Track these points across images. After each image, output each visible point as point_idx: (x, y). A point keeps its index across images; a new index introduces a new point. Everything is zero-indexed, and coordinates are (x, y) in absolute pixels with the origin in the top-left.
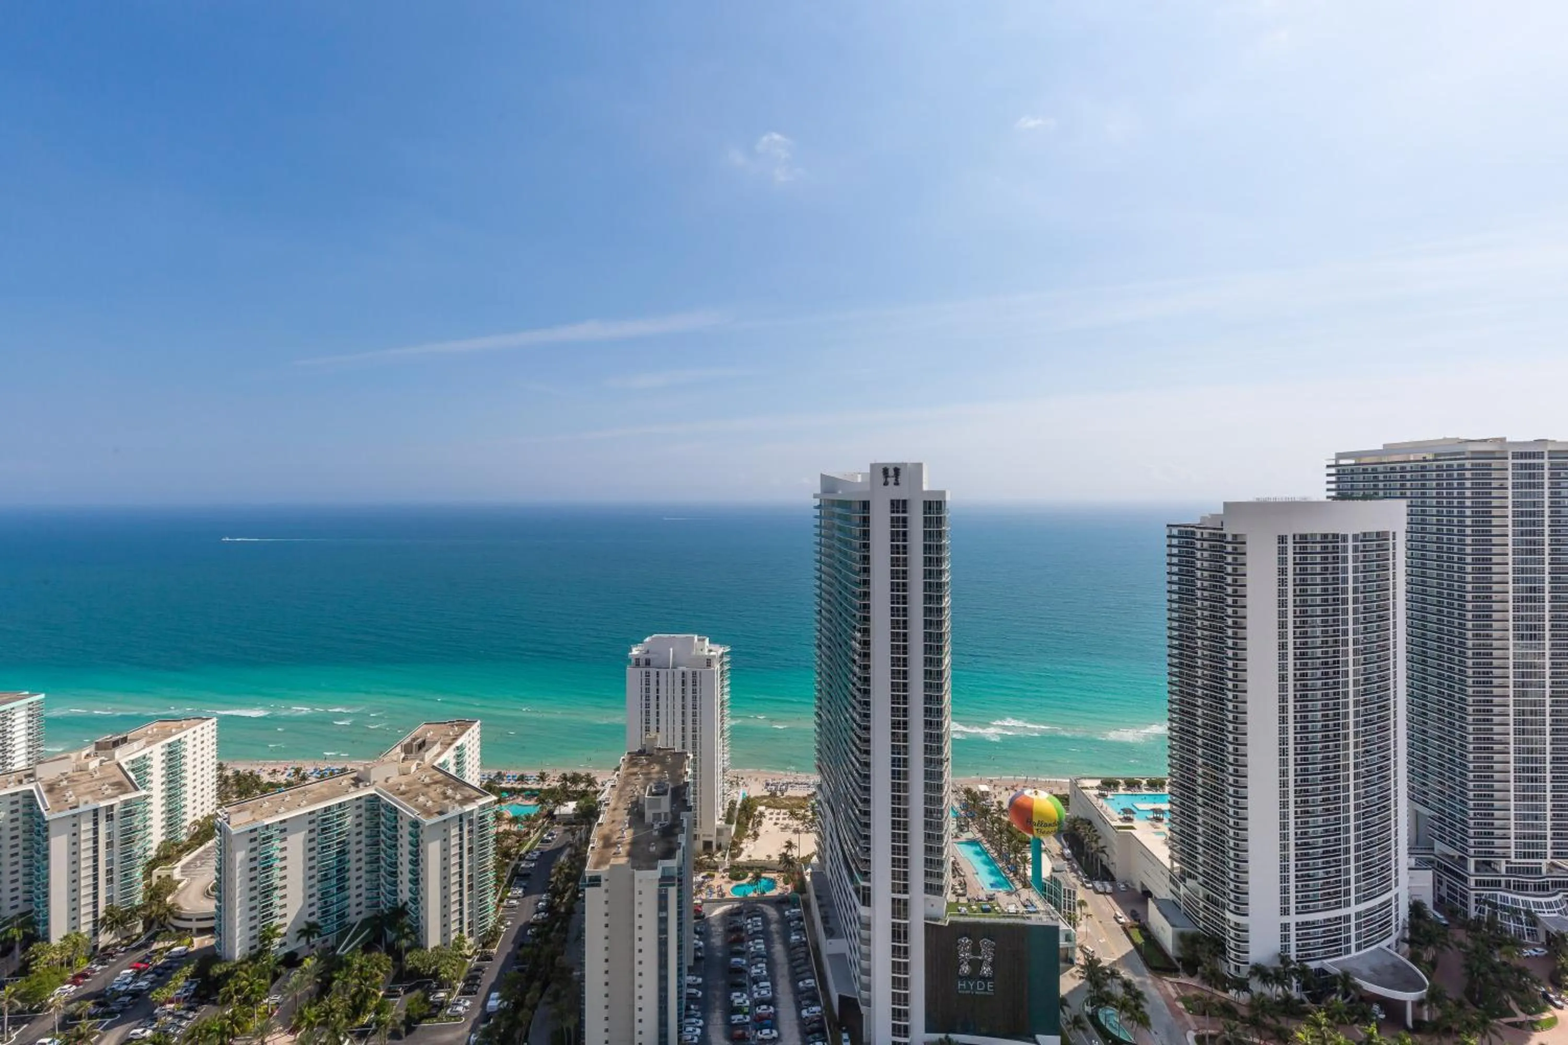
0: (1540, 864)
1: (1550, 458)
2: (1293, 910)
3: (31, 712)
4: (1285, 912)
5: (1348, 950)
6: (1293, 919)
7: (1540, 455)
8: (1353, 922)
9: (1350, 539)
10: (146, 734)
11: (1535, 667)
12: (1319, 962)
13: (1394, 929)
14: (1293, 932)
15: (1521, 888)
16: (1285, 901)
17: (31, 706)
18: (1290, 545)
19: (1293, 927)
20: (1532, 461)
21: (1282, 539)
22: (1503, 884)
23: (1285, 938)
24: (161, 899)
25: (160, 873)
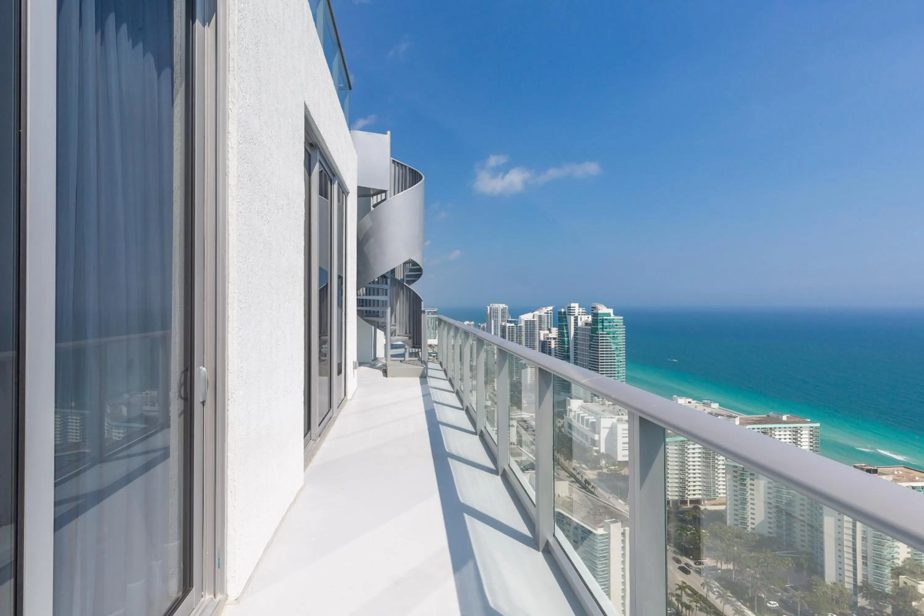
3: (811, 433)
10: (893, 473)
17: (811, 429)
24: (908, 599)
25: (907, 581)
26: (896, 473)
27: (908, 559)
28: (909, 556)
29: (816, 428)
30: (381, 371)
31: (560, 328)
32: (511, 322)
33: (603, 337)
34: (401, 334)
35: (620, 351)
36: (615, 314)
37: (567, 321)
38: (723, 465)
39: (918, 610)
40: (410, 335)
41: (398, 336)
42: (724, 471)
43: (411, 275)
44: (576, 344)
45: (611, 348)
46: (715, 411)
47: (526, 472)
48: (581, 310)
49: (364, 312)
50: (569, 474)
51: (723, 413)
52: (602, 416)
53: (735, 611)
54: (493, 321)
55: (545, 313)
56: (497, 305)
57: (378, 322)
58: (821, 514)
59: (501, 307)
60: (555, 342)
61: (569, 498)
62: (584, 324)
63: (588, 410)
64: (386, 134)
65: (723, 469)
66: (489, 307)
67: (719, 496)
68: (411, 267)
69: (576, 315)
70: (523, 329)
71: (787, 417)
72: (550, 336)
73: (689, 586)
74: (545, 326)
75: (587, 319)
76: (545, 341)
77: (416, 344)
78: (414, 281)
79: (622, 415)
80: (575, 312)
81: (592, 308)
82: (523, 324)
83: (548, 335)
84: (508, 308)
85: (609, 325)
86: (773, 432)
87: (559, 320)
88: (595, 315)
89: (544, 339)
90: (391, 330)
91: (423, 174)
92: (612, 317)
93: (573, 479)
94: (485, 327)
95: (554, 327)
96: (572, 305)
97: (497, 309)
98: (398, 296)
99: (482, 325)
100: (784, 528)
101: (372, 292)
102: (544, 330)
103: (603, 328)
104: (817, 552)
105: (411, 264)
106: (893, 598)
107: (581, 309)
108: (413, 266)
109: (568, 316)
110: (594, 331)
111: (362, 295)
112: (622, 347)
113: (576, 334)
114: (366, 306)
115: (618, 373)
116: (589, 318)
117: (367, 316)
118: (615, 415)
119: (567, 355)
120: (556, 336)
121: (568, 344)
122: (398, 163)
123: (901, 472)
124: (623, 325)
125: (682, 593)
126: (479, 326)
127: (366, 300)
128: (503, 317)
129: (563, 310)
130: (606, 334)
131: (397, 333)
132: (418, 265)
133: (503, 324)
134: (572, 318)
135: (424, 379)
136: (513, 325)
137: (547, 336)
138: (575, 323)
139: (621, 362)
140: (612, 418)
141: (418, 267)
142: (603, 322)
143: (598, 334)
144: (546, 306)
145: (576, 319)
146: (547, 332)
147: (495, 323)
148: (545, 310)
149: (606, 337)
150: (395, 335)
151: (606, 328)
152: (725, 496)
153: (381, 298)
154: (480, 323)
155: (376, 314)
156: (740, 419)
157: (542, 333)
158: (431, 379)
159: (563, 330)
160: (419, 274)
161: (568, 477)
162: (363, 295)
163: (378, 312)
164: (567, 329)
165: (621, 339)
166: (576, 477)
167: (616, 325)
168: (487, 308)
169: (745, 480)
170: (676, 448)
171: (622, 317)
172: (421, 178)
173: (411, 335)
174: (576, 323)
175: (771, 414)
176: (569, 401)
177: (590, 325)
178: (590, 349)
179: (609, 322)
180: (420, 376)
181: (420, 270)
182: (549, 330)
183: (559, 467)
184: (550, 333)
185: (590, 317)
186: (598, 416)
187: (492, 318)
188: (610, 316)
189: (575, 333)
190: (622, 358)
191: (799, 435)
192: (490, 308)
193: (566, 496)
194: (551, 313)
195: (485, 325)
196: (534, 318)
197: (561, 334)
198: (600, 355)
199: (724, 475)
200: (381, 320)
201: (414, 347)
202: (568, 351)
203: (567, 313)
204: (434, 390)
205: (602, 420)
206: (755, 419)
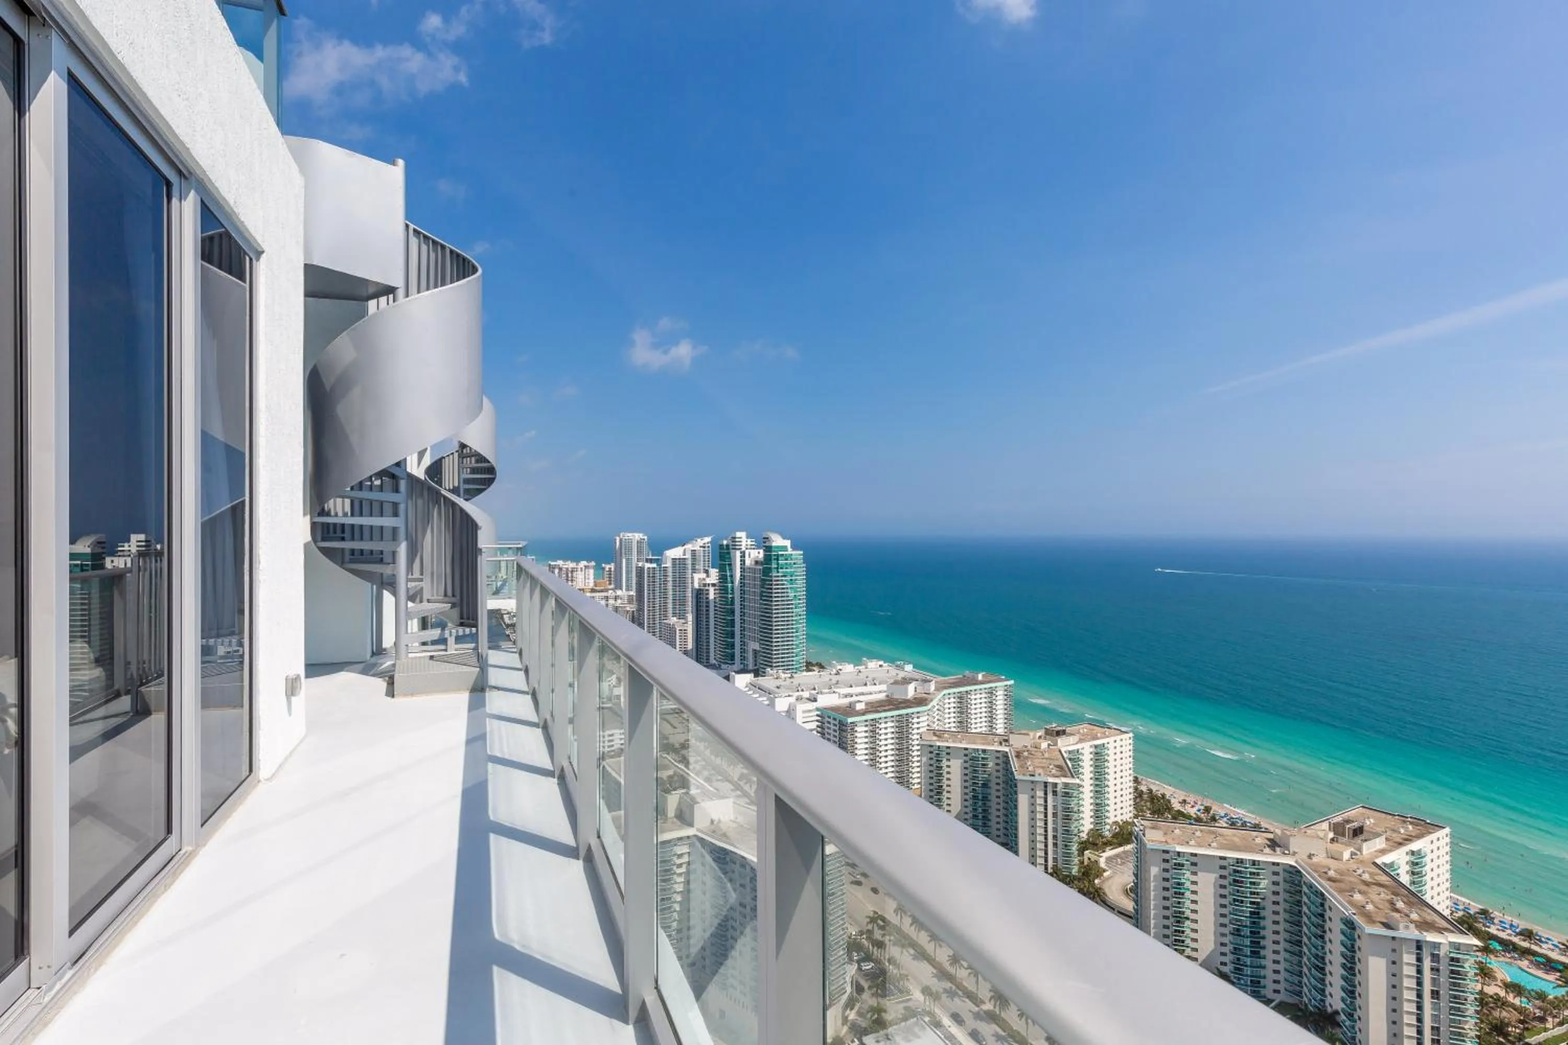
3: (1006, 693)
17: (1006, 688)
24: (1091, 878)
25: (1090, 855)
26: (1081, 731)
27: (1092, 830)
28: (1092, 826)
29: (1010, 686)
30: (385, 680)
31: (722, 569)
32: (651, 561)
33: (778, 581)
34: (435, 597)
35: (800, 599)
36: (794, 547)
37: (730, 558)
38: (918, 745)
39: (1100, 889)
40: (454, 600)
41: (429, 601)
42: (919, 753)
43: (474, 479)
44: (743, 592)
45: (788, 596)
46: (910, 676)
47: (673, 792)
48: (749, 543)
49: (347, 554)
50: (733, 785)
51: (917, 677)
52: (776, 695)
53: (930, 936)
54: (624, 561)
55: (701, 547)
56: (629, 535)
57: (382, 574)
58: (1016, 793)
59: (637, 537)
60: (715, 590)
61: (734, 822)
62: (753, 563)
63: (759, 688)
64: (394, 163)
65: (918, 750)
66: (618, 539)
67: (913, 787)
68: (474, 465)
69: (744, 549)
70: (670, 574)
71: (983, 675)
72: (708, 581)
73: (881, 916)
74: (700, 566)
75: (757, 555)
76: (700, 590)
77: (468, 619)
78: (480, 491)
79: (802, 690)
80: (741, 545)
81: (764, 538)
82: (669, 564)
83: (704, 579)
84: (648, 540)
85: (786, 564)
86: (969, 696)
87: (720, 556)
88: (768, 549)
89: (700, 586)
90: (408, 590)
91: (479, 263)
92: (790, 551)
93: (739, 793)
94: (613, 569)
95: (713, 567)
96: (738, 534)
97: (630, 542)
98: (427, 519)
99: (607, 567)
100: (980, 817)
101: (366, 509)
102: (700, 573)
103: (777, 568)
104: (1011, 840)
105: (473, 459)
106: (1079, 880)
107: (749, 540)
108: (477, 461)
109: (732, 551)
110: (767, 572)
111: (340, 514)
112: (802, 594)
113: (743, 577)
114: (353, 539)
115: (797, 632)
116: (759, 554)
117: (352, 561)
118: (793, 692)
119: (731, 609)
120: (715, 582)
121: (733, 593)
122: (425, 237)
123: (1085, 730)
124: (804, 563)
125: (873, 927)
126: (604, 569)
127: (353, 526)
128: (639, 552)
129: (725, 542)
130: (782, 576)
131: (426, 595)
132: (489, 462)
133: (640, 564)
134: (738, 554)
135: (479, 693)
136: (654, 565)
137: (704, 582)
138: (741, 561)
139: (800, 615)
140: (789, 696)
141: (488, 464)
142: (778, 559)
143: (771, 576)
144: (702, 536)
145: (743, 555)
146: (704, 575)
147: (627, 564)
148: (700, 542)
149: (782, 580)
150: (421, 601)
151: (782, 568)
152: (919, 786)
153: (387, 522)
154: (605, 563)
155: (378, 558)
156: (936, 682)
157: (697, 576)
158: (495, 693)
159: (726, 572)
160: (490, 478)
161: (732, 790)
162: (345, 515)
163: (382, 552)
164: (731, 570)
165: (801, 582)
166: (742, 788)
167: (794, 564)
168: (615, 540)
169: (941, 761)
170: (866, 729)
171: (802, 552)
172: (475, 270)
173: (457, 600)
174: (743, 562)
175: (967, 673)
176: (734, 676)
177: (762, 563)
178: (761, 599)
179: (786, 559)
180: (470, 688)
181: (491, 470)
182: (707, 572)
183: (720, 778)
184: (708, 576)
185: (761, 551)
186: (772, 696)
187: (624, 555)
188: (787, 551)
189: (741, 575)
190: (801, 610)
191: (994, 697)
192: (621, 540)
193: (731, 821)
194: (708, 547)
195: (612, 566)
196: (684, 555)
197: (723, 578)
198: (774, 608)
199: (919, 759)
200: (387, 570)
201: (462, 624)
202: (732, 603)
203: (731, 547)
204: (496, 723)
205: (777, 700)
206: (951, 681)
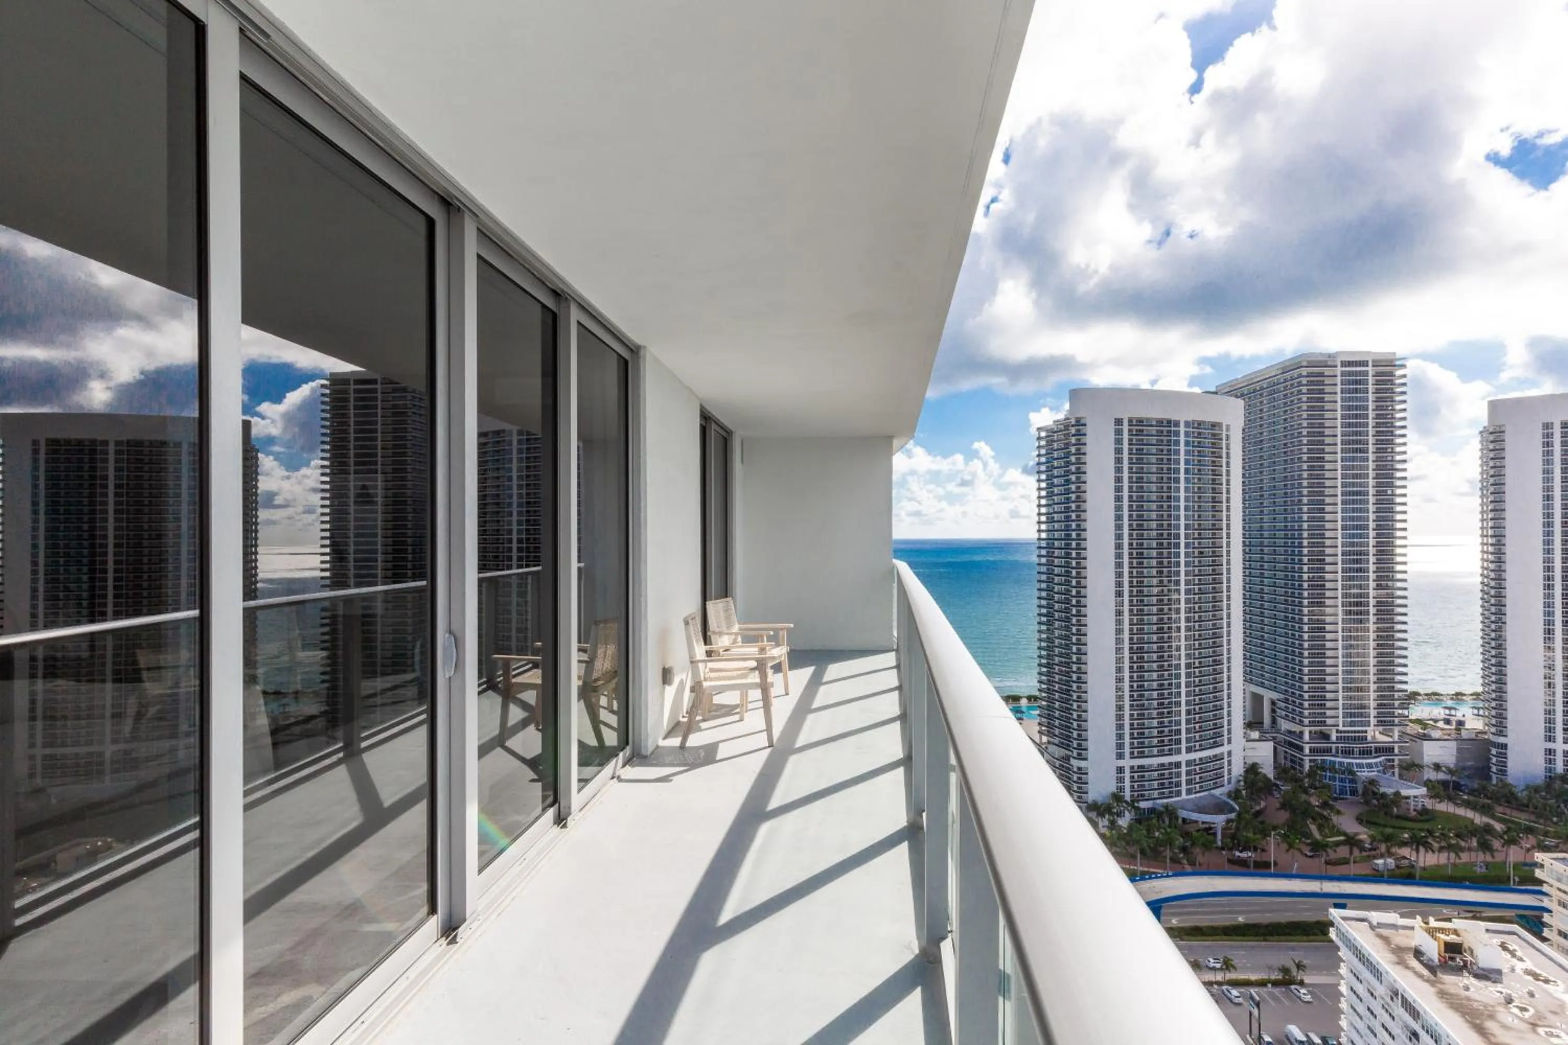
0: (1366, 732)
1: (1373, 366)
2: (1127, 755)
4: (1120, 756)
5: (1179, 793)
6: (1127, 763)
7: (1365, 363)
8: (1184, 769)
9: (1182, 425)
11: (1361, 555)
12: (1151, 802)
13: (1226, 782)
14: (1127, 775)
15: (1348, 753)
16: (1120, 746)
18: (1126, 428)
19: (1127, 770)
20: (1359, 369)
21: (1119, 422)
22: (1334, 750)
23: (1120, 780)
